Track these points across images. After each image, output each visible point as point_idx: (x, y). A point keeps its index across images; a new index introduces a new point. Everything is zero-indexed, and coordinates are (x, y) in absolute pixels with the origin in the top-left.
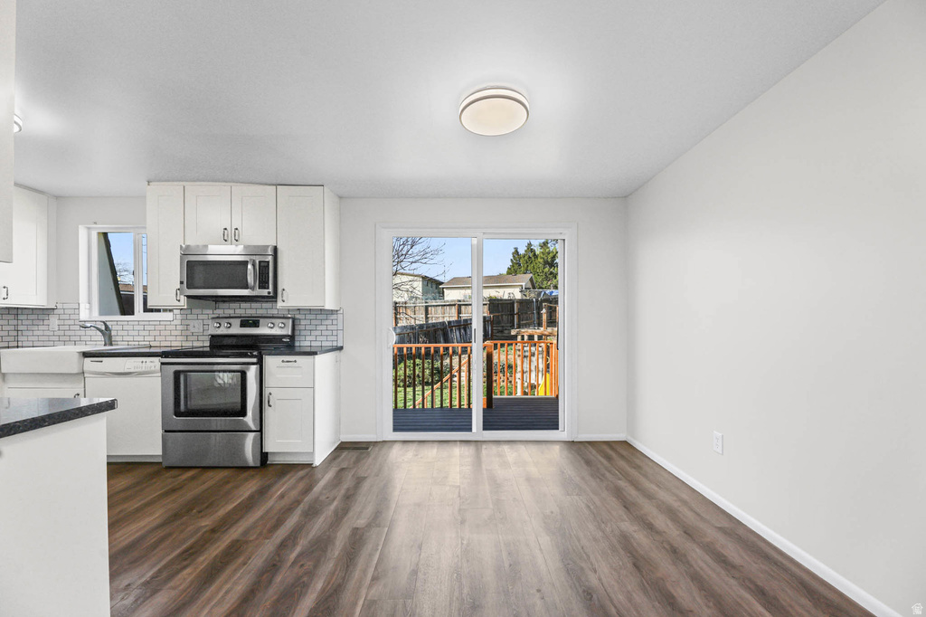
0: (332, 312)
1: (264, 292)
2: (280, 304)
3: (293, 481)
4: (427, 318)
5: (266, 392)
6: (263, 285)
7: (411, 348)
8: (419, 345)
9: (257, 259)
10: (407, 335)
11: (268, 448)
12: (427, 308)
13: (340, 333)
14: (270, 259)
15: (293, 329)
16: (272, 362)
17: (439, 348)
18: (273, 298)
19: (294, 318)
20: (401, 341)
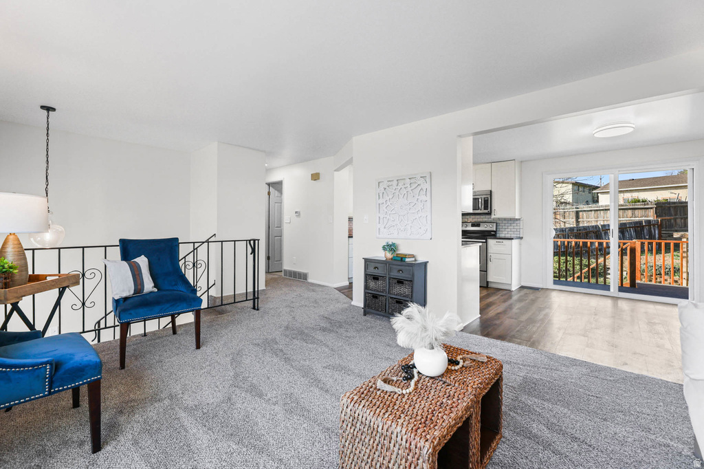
0: (517, 220)
1: (486, 211)
2: (493, 216)
3: (498, 296)
4: (578, 222)
5: (489, 255)
6: (486, 208)
7: (564, 242)
8: (570, 240)
9: (483, 197)
10: (561, 233)
11: (489, 280)
12: (577, 213)
13: (521, 230)
14: (489, 196)
15: (496, 229)
16: (491, 242)
17: (587, 242)
18: (490, 214)
19: (497, 222)
20: (557, 236)
